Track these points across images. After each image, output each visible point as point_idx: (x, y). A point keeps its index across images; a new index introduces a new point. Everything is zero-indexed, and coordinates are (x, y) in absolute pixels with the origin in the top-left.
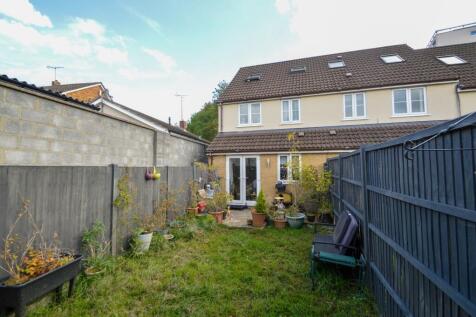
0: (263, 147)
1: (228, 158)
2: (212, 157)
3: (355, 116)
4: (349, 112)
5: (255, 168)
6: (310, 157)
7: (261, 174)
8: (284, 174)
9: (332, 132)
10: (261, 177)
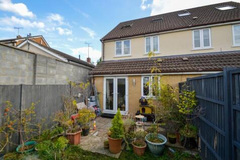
0: (130, 70)
1: (105, 79)
2: (94, 77)
3: (202, 46)
4: (197, 44)
5: (124, 86)
6: (168, 78)
7: (129, 90)
8: (146, 91)
9: (184, 59)
10: (129, 93)
